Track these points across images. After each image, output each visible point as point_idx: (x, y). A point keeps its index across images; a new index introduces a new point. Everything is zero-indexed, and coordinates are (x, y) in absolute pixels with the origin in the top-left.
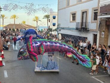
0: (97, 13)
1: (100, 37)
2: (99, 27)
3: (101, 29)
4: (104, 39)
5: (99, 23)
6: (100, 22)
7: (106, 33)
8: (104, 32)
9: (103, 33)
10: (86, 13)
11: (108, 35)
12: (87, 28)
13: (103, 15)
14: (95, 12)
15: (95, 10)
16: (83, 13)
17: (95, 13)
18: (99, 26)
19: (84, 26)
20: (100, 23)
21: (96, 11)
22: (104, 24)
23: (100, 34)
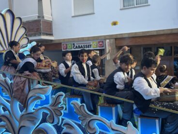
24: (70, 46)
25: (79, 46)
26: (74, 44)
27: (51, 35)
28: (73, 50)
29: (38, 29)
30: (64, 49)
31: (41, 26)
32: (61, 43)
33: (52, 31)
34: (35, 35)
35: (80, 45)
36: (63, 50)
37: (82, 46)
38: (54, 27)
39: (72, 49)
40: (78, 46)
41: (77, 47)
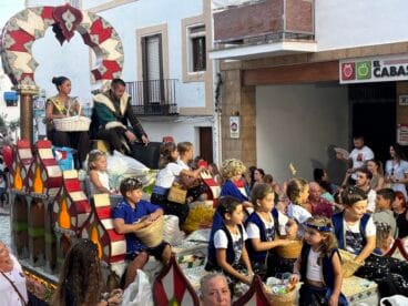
0: (204, 38)
1: (225, 138)
2: (217, 98)
3: (225, 105)
4: (240, 143)
5: (215, 80)
6: (219, 75)
7: (245, 119)
8: (238, 114)
9: (236, 120)
10: (157, 40)
11: (255, 128)
12: (168, 106)
13: (227, 45)
14: (195, 35)
15: (193, 29)
16: (145, 41)
17: (195, 40)
18: (215, 94)
19: (155, 98)
20: (220, 83)
21: (200, 34)
22: (234, 83)
23: (225, 126)
24: (363, 70)
25: (393, 69)
26: (376, 64)
27: (310, 38)
28: (373, 79)
29: (275, 22)
30: (344, 79)
31: (284, 16)
32: (337, 61)
33: (312, 29)
34: (265, 41)
35: (397, 66)
36: (342, 82)
37: (401, 68)
38: (319, 15)
39: (369, 77)
40: (388, 67)
41: (385, 72)
